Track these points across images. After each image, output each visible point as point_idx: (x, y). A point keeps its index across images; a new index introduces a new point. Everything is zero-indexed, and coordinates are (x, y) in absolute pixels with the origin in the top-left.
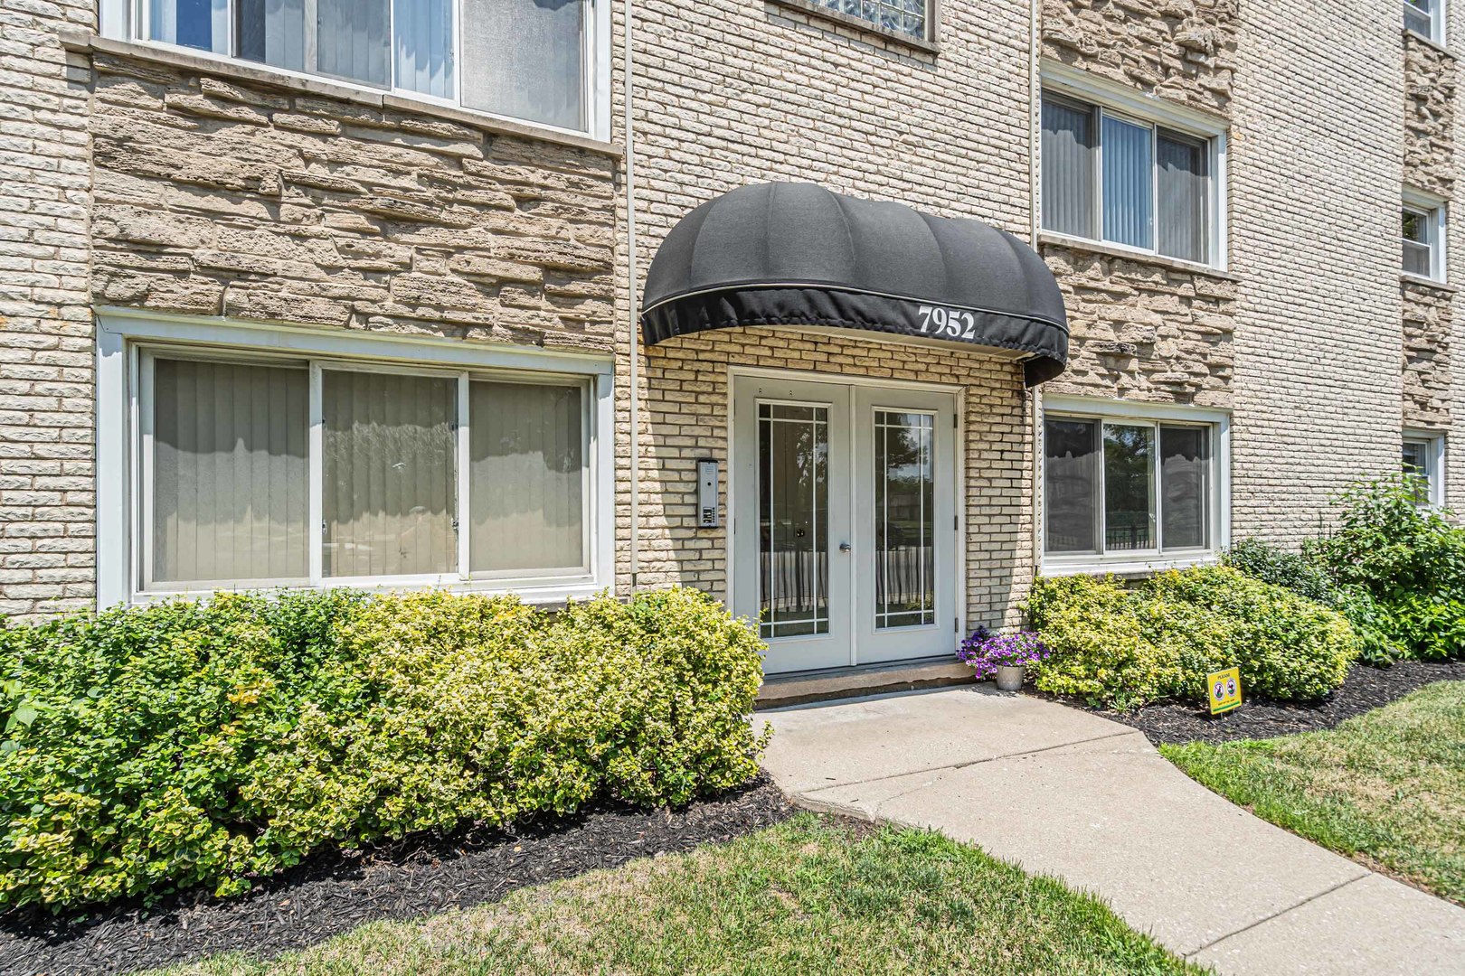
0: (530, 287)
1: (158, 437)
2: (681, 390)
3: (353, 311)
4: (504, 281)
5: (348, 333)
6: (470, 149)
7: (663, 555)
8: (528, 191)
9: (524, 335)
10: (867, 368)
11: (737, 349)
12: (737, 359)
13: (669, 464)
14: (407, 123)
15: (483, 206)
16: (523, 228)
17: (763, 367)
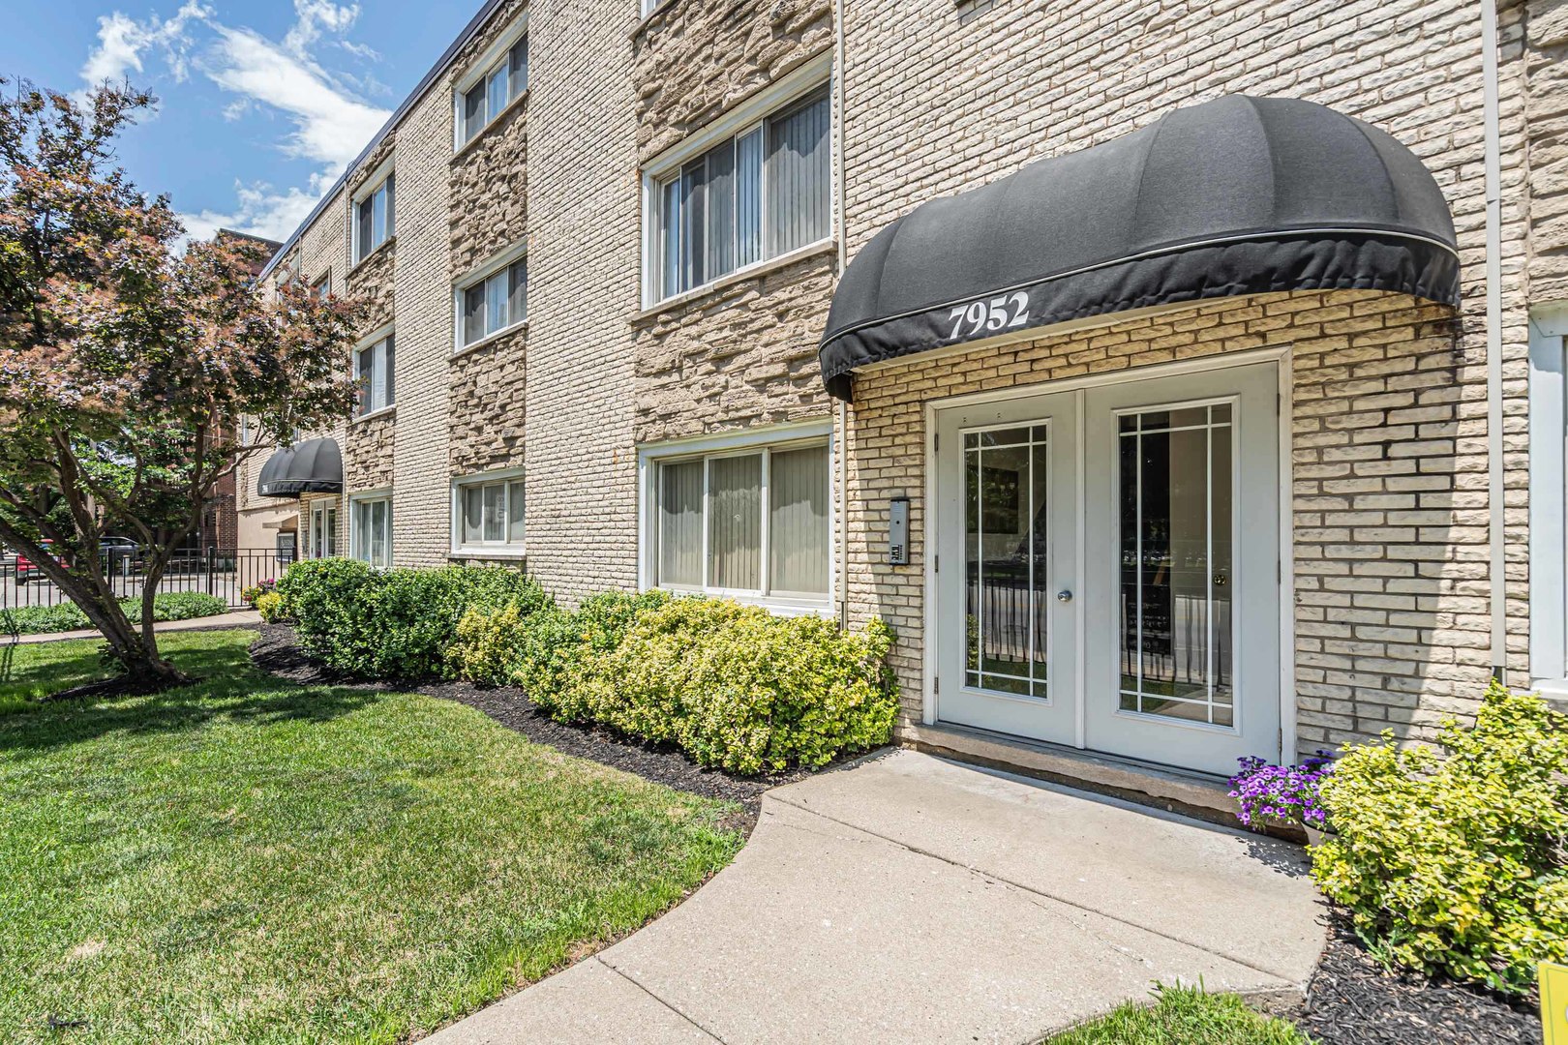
0: (780, 379)
1: (665, 507)
2: (880, 436)
3: (705, 424)
4: (768, 380)
5: (706, 437)
6: (754, 294)
7: (866, 588)
8: (781, 308)
9: (779, 416)
10: (1087, 364)
11: (930, 384)
12: (930, 394)
13: (873, 505)
14: (725, 295)
15: (759, 331)
16: (778, 337)
17: (957, 395)
